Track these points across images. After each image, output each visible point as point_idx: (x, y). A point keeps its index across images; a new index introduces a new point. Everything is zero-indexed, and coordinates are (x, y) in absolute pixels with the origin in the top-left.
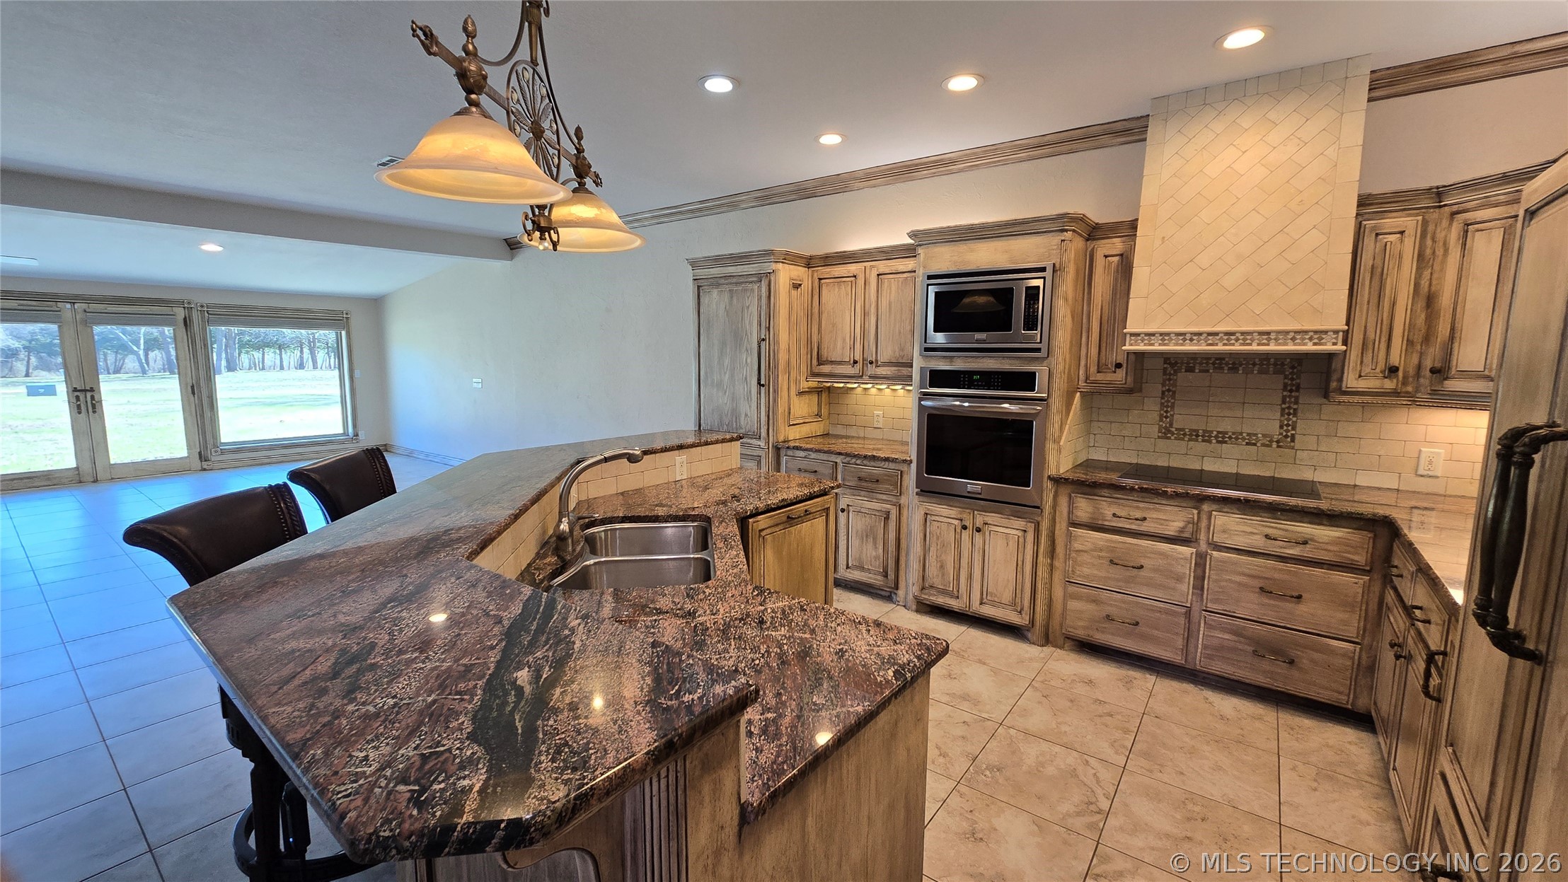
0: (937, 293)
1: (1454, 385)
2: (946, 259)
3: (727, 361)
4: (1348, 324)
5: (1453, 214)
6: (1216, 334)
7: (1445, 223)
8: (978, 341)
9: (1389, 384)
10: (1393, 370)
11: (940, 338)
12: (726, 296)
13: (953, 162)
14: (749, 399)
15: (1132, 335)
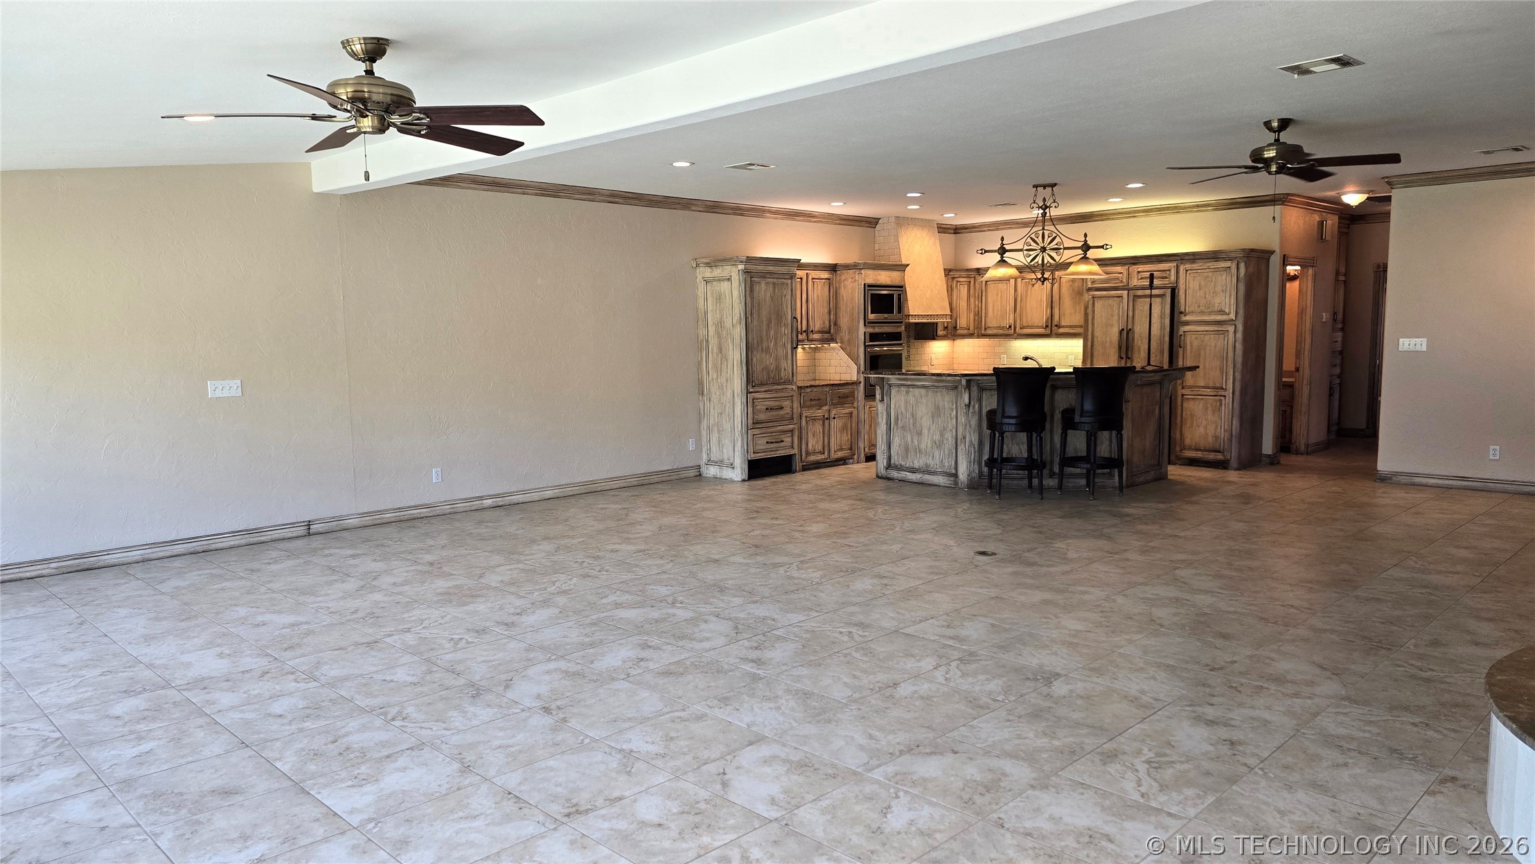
0: (871, 294)
1: (960, 332)
2: (873, 277)
3: (772, 333)
4: (951, 312)
5: (953, 278)
6: (928, 315)
7: (950, 280)
8: (886, 318)
9: (945, 332)
10: (946, 328)
11: (871, 316)
12: (771, 288)
13: (814, 217)
14: (786, 358)
15: (912, 315)
